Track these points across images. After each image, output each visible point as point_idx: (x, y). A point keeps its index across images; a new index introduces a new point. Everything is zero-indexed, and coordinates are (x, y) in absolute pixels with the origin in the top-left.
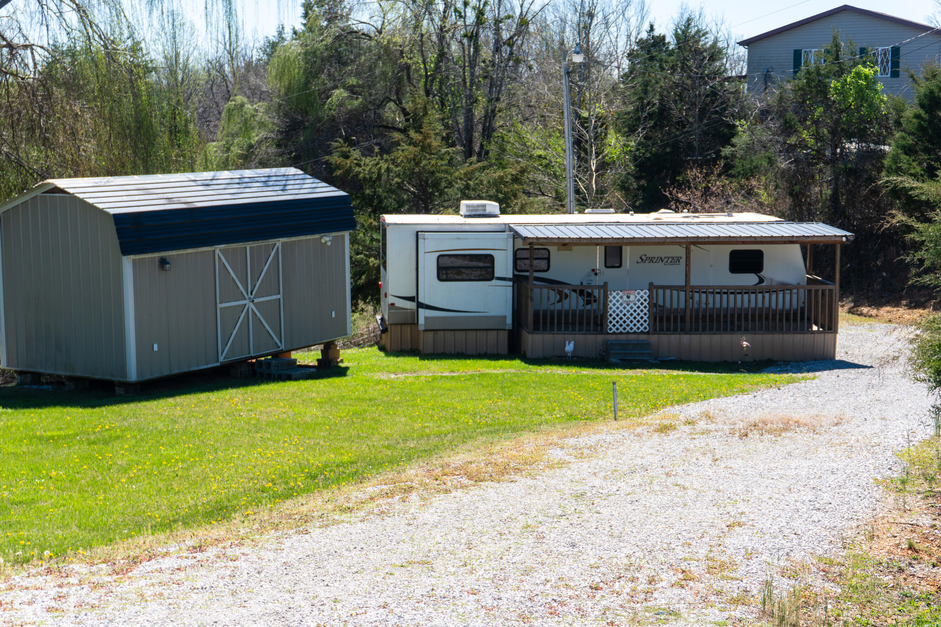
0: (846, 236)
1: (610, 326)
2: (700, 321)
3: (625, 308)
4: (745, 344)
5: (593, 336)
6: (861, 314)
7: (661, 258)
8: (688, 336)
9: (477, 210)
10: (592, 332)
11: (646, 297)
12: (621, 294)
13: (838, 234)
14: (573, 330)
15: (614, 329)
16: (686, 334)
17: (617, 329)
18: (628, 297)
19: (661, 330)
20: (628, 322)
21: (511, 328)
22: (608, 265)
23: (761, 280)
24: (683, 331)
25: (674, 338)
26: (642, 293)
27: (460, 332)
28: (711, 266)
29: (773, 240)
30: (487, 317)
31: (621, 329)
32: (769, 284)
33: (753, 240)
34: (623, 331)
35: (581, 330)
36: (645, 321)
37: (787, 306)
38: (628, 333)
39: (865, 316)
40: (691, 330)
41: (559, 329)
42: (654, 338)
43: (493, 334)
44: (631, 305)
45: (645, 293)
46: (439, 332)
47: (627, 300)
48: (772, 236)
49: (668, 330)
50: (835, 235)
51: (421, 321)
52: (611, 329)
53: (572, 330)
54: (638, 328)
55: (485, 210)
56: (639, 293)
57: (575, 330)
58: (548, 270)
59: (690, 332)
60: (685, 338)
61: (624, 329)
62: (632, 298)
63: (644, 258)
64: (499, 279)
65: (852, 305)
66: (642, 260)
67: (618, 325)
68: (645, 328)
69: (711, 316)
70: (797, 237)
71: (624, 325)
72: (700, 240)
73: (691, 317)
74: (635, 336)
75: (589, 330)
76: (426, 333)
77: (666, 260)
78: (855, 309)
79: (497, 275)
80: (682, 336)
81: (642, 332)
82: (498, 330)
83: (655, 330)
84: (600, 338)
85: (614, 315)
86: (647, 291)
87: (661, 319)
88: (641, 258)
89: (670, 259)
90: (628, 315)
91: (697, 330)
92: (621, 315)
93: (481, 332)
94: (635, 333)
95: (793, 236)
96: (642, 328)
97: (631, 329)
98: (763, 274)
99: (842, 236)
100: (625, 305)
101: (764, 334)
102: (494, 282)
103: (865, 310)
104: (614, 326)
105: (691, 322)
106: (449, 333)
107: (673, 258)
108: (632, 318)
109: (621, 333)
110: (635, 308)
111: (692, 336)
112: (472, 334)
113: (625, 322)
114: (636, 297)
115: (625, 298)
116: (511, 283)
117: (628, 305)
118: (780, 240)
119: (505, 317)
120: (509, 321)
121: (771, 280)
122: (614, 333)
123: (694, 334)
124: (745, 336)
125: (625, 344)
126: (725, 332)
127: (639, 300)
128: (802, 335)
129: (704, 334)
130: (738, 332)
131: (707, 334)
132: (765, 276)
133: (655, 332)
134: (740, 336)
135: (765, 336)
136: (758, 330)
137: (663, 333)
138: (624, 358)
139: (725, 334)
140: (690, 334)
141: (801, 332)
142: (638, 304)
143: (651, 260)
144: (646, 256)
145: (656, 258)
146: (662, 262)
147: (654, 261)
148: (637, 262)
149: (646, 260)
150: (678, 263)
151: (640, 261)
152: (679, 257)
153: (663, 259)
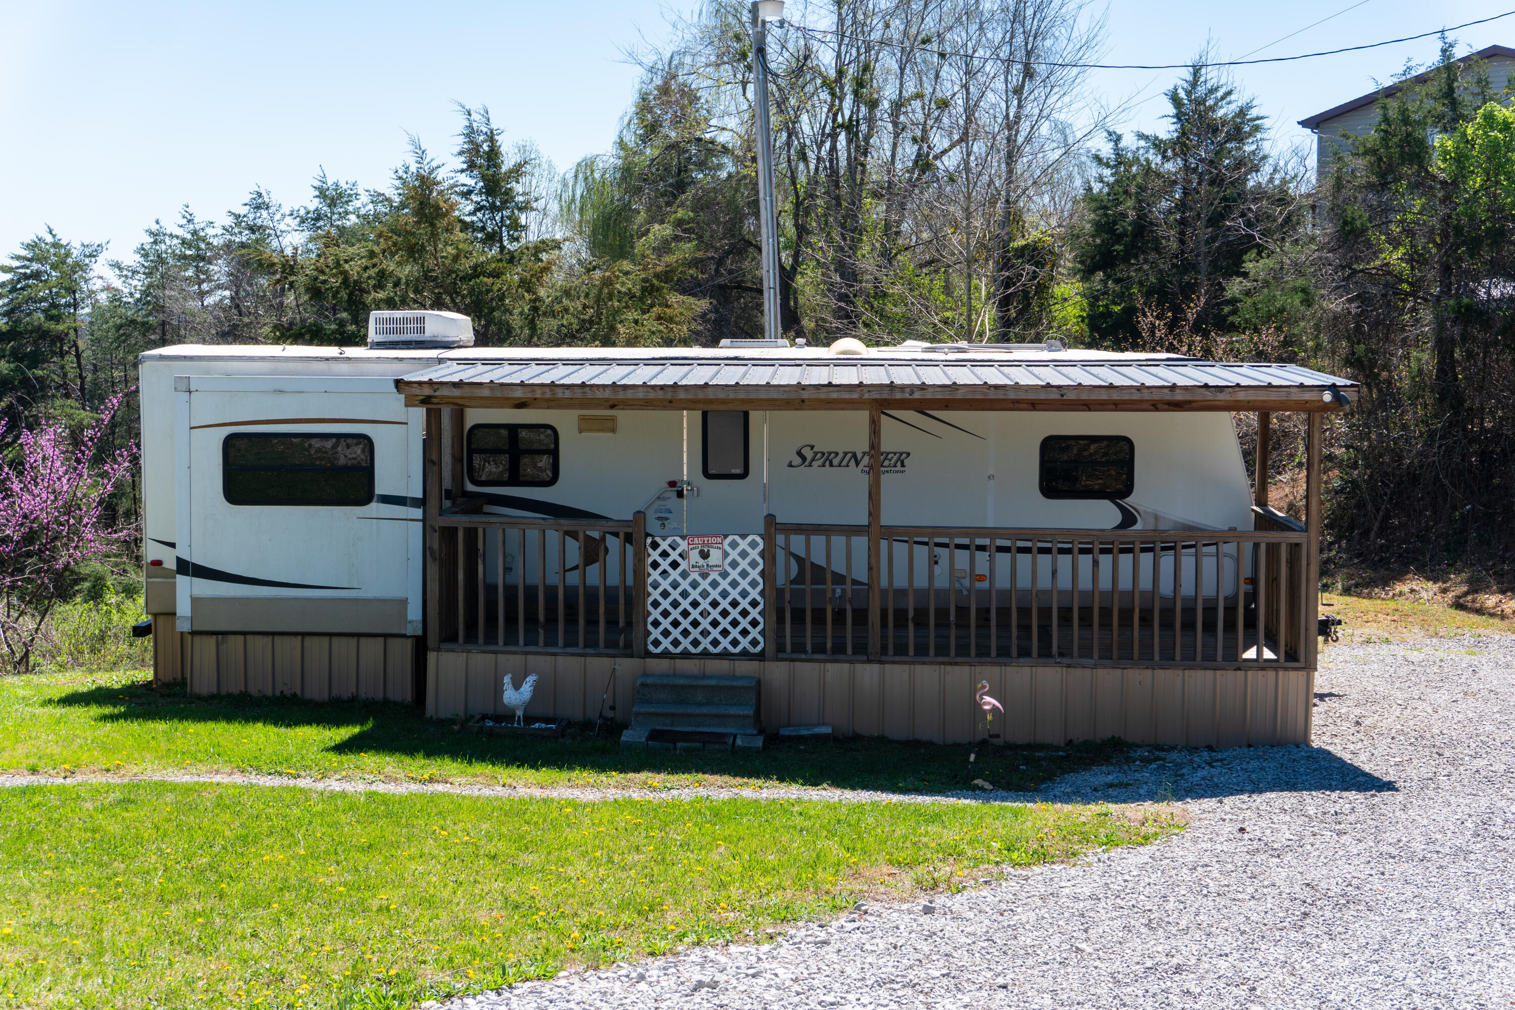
0: (1333, 387)
1: (656, 633)
2: (911, 625)
3: (695, 585)
4: (989, 702)
5: (606, 661)
6: (1480, 611)
7: (854, 455)
8: (876, 667)
9: (400, 331)
10: (602, 649)
11: (754, 554)
12: (683, 545)
13: (1308, 382)
14: (551, 642)
15: (666, 643)
16: (869, 661)
17: (676, 643)
18: (705, 555)
19: (799, 648)
20: (705, 624)
21: (419, 632)
22: (712, 471)
23: (1128, 519)
24: (862, 651)
26: (743, 544)
27: (287, 639)
28: (991, 477)
29: (1115, 396)
30: (356, 600)
31: (686, 643)
32: (1151, 527)
33: (1055, 395)
34: (692, 650)
35: (571, 642)
36: (754, 623)
37: (1187, 589)
38: (705, 654)
39: (1492, 615)
40: (884, 649)
41: (511, 639)
42: (777, 671)
43: (372, 648)
44: (714, 575)
45: (753, 545)
46: (231, 638)
47: (701, 562)
48: (1111, 386)
49: (820, 648)
50: (1302, 386)
51: (183, 608)
52: (656, 643)
53: (546, 645)
54: (735, 643)
55: (422, 330)
56: (734, 545)
57: (555, 644)
58: (553, 481)
59: (881, 656)
60: (868, 672)
61: (696, 643)
62: (715, 556)
63: (808, 453)
64: (387, 499)
65: (1465, 588)
66: (804, 459)
67: (676, 633)
68: (754, 643)
69: (943, 613)
70: (1186, 388)
71: (695, 633)
72: (898, 396)
73: (884, 613)
74: (723, 665)
75: (596, 645)
76: (197, 639)
77: (866, 460)
78: (1469, 598)
79: (380, 489)
80: (859, 667)
81: (745, 653)
82: (386, 636)
83: (781, 648)
84: (626, 666)
85: (665, 604)
86: (759, 539)
87: (798, 616)
88: (799, 454)
90: (705, 604)
91: (901, 650)
92: (685, 604)
93: (344, 640)
94: (725, 654)
95: (1174, 387)
96: (744, 643)
97: (715, 643)
98: (1131, 501)
99: (1322, 388)
100: (694, 576)
101: (1095, 667)
102: (374, 508)
103: (1490, 600)
104: (666, 633)
105: (884, 625)
106: (259, 640)
107: (886, 455)
108: (715, 614)
109: (685, 654)
110: (724, 584)
111: (888, 667)
112: (317, 646)
113: (695, 624)
114: (726, 555)
115: (695, 556)
116: (418, 513)
117: (704, 576)
118: (1136, 396)
119: (404, 602)
120: (414, 612)
121: (1156, 517)
122: (666, 654)
123: (894, 663)
124: (1040, 670)
125: (683, 687)
126: (983, 659)
127: (734, 564)
128: (1210, 673)
129: (924, 663)
130: (1022, 660)
131: (932, 663)
132: (1140, 508)
133: (780, 655)
134: (1027, 670)
135: (1101, 672)
136: (1081, 656)
137: (803, 656)
138: (669, 728)
139: (982, 664)
140: (881, 662)
141: (1207, 664)
142: (734, 574)
143: (828, 459)
144: (812, 447)
145: (841, 455)
146: (857, 464)
147: (836, 462)
148: (790, 465)
149: (813, 460)
150: (899, 468)
151: (797, 460)
152: (901, 454)
153: (859, 456)
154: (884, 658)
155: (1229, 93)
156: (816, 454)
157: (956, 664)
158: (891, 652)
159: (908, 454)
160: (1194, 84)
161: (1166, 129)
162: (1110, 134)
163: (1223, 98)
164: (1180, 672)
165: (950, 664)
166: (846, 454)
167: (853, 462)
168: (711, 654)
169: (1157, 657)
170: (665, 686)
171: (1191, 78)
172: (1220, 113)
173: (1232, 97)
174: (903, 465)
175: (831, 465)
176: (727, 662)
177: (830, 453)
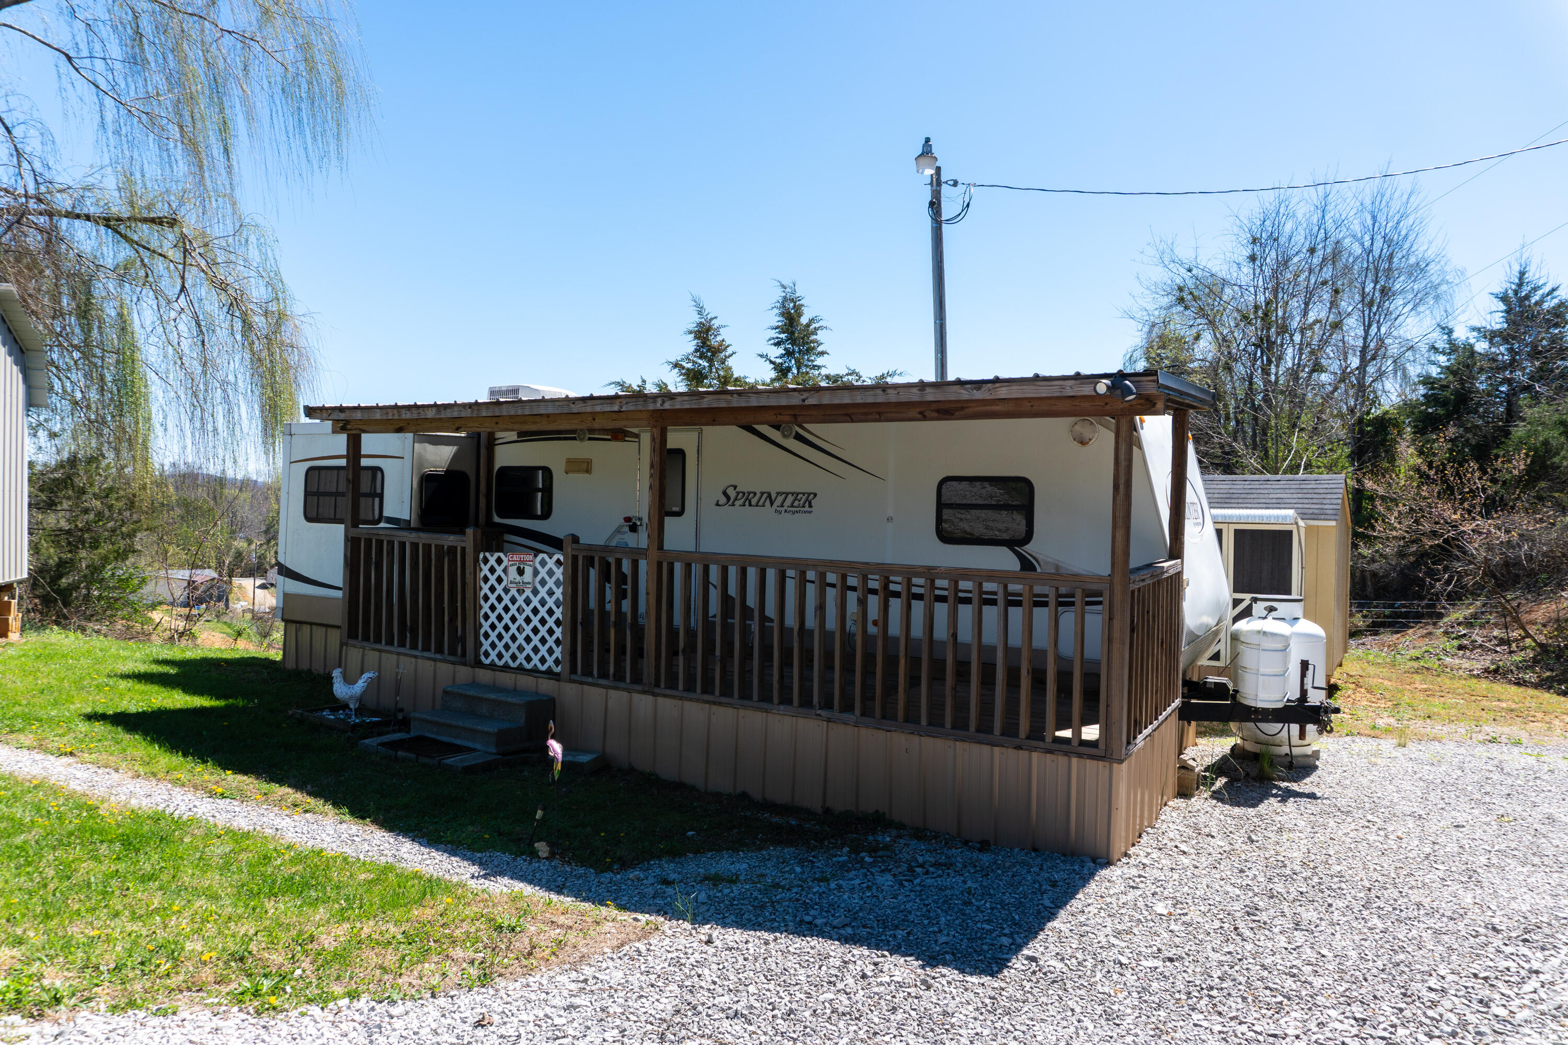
1: (486, 645)
2: (681, 658)
3: (513, 600)
7: (769, 496)
8: (649, 698)
10: (447, 655)
11: (559, 573)
12: (506, 561)
15: (493, 655)
16: (644, 692)
18: (521, 572)
19: (587, 672)
20: (521, 639)
24: (638, 681)
25: (617, 698)
26: (550, 563)
28: (889, 519)
31: (507, 656)
34: (511, 664)
36: (558, 642)
38: (520, 668)
40: (656, 682)
42: (569, 692)
44: (528, 592)
45: (559, 564)
47: (518, 578)
49: (603, 674)
52: (486, 654)
54: (543, 660)
56: (543, 563)
58: (548, 515)
60: (643, 703)
61: (513, 657)
62: (529, 573)
63: (732, 493)
64: (389, 520)
66: (728, 498)
67: (499, 645)
68: (557, 662)
71: (514, 648)
74: (531, 681)
75: (442, 650)
77: (780, 499)
79: (386, 512)
80: (635, 696)
81: (550, 671)
83: (573, 670)
85: (493, 617)
86: (563, 559)
88: (725, 493)
89: (790, 499)
90: (521, 620)
91: (672, 683)
92: (507, 618)
94: (534, 671)
96: (550, 661)
97: (527, 659)
98: (1030, 548)
100: (513, 591)
101: (856, 724)
104: (493, 645)
107: (796, 494)
108: (528, 630)
109: (506, 667)
110: (535, 602)
111: (661, 700)
113: (514, 638)
114: (536, 573)
115: (513, 571)
117: (520, 592)
122: (493, 666)
123: (665, 696)
124: (801, 721)
125: (473, 697)
126: (746, 702)
127: (543, 583)
128: (986, 749)
129: (691, 700)
130: (782, 707)
131: (698, 701)
132: (1040, 557)
133: (573, 677)
134: (788, 721)
135: (864, 732)
136: (842, 711)
137: (590, 680)
138: (433, 736)
139: (745, 707)
140: (654, 695)
141: (982, 736)
142: (543, 592)
143: (747, 498)
144: (735, 487)
145: (758, 495)
146: (772, 504)
147: (754, 502)
148: (717, 504)
149: (736, 499)
150: (807, 508)
151: (723, 500)
152: (809, 494)
153: (773, 496)
154: (657, 690)
155: (1554, 290)
156: (738, 493)
157: (720, 704)
158: (662, 685)
159: (815, 495)
160: (1520, 285)
161: (1497, 322)
162: (1443, 329)
163: (1548, 294)
164: (951, 743)
165: (715, 703)
166: (762, 493)
167: (768, 503)
168: (509, 667)
169: (924, 722)
170: (461, 695)
171: (1517, 281)
172: (1546, 306)
173: (1556, 294)
174: (810, 506)
175: (750, 505)
176: (531, 678)
177: (749, 493)
